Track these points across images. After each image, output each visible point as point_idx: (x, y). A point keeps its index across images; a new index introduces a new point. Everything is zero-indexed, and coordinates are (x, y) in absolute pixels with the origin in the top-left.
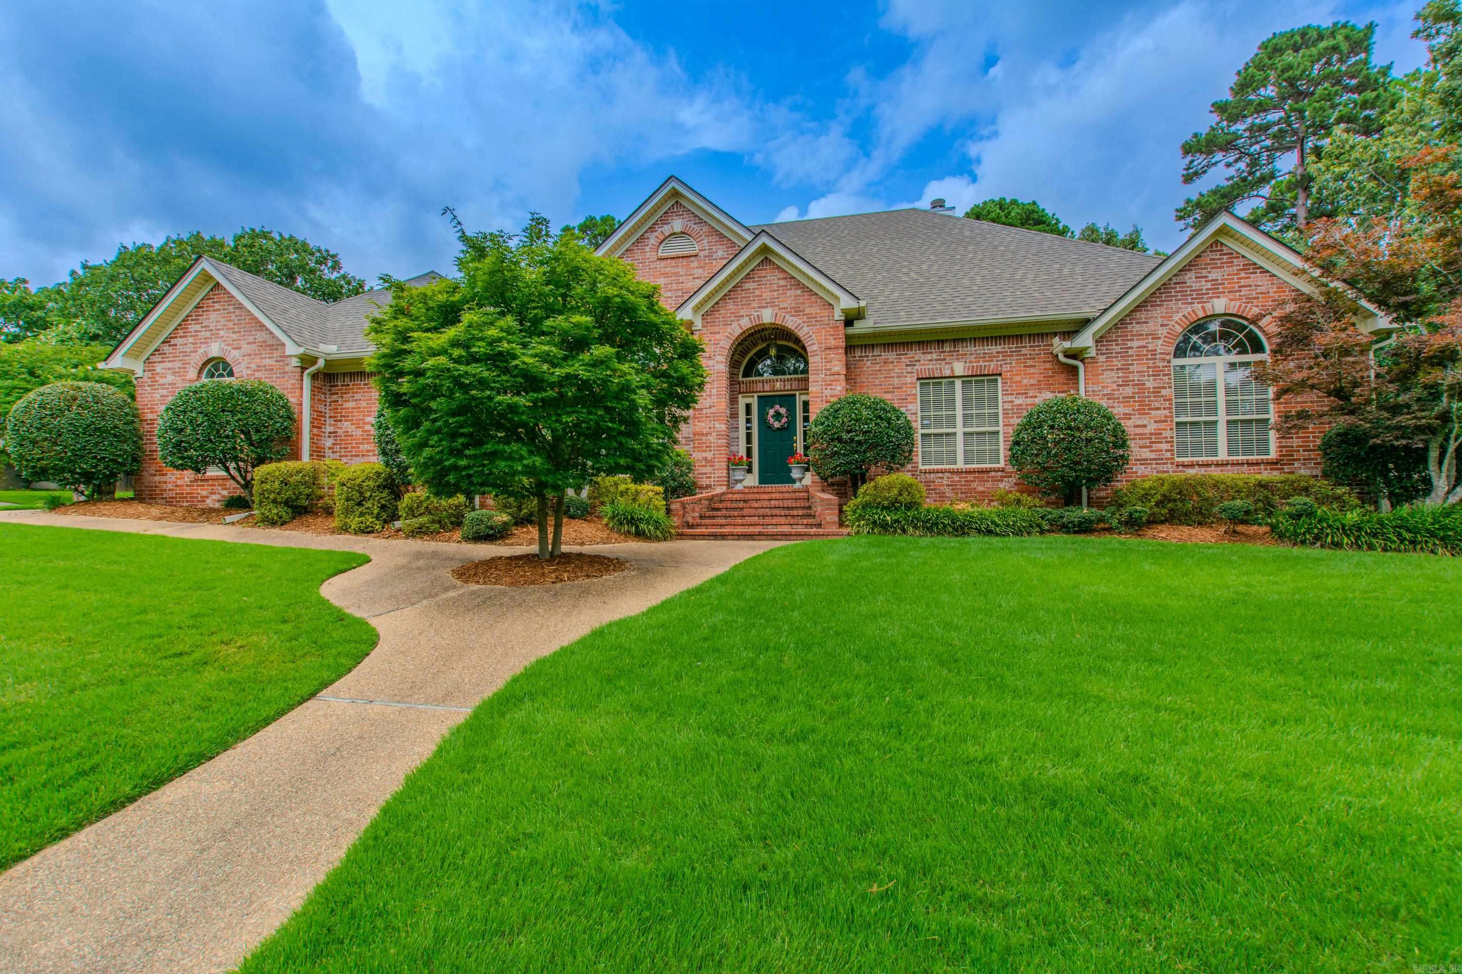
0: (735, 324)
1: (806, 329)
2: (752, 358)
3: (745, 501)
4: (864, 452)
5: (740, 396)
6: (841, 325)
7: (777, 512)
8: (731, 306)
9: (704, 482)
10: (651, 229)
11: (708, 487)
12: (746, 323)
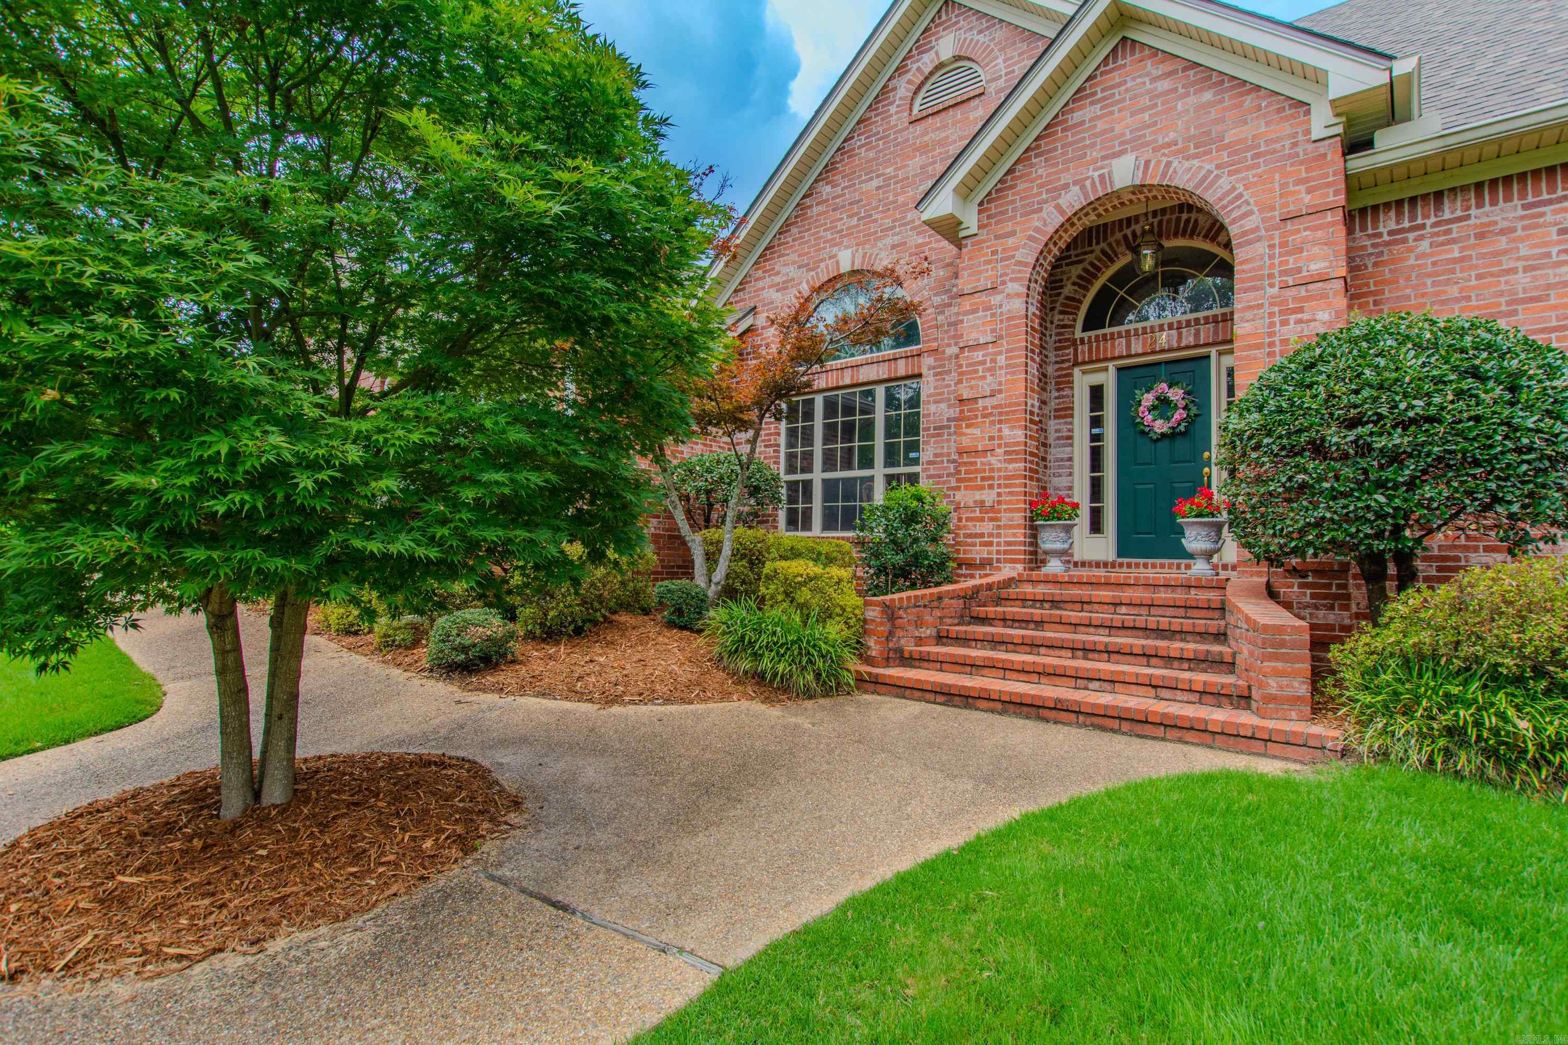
0: (1049, 208)
1: (1225, 183)
2: (1104, 289)
3: (1055, 603)
5: (1077, 371)
6: (1333, 152)
8: (1040, 169)
9: (978, 553)
10: (901, 70)
11: (985, 563)
12: (1073, 200)
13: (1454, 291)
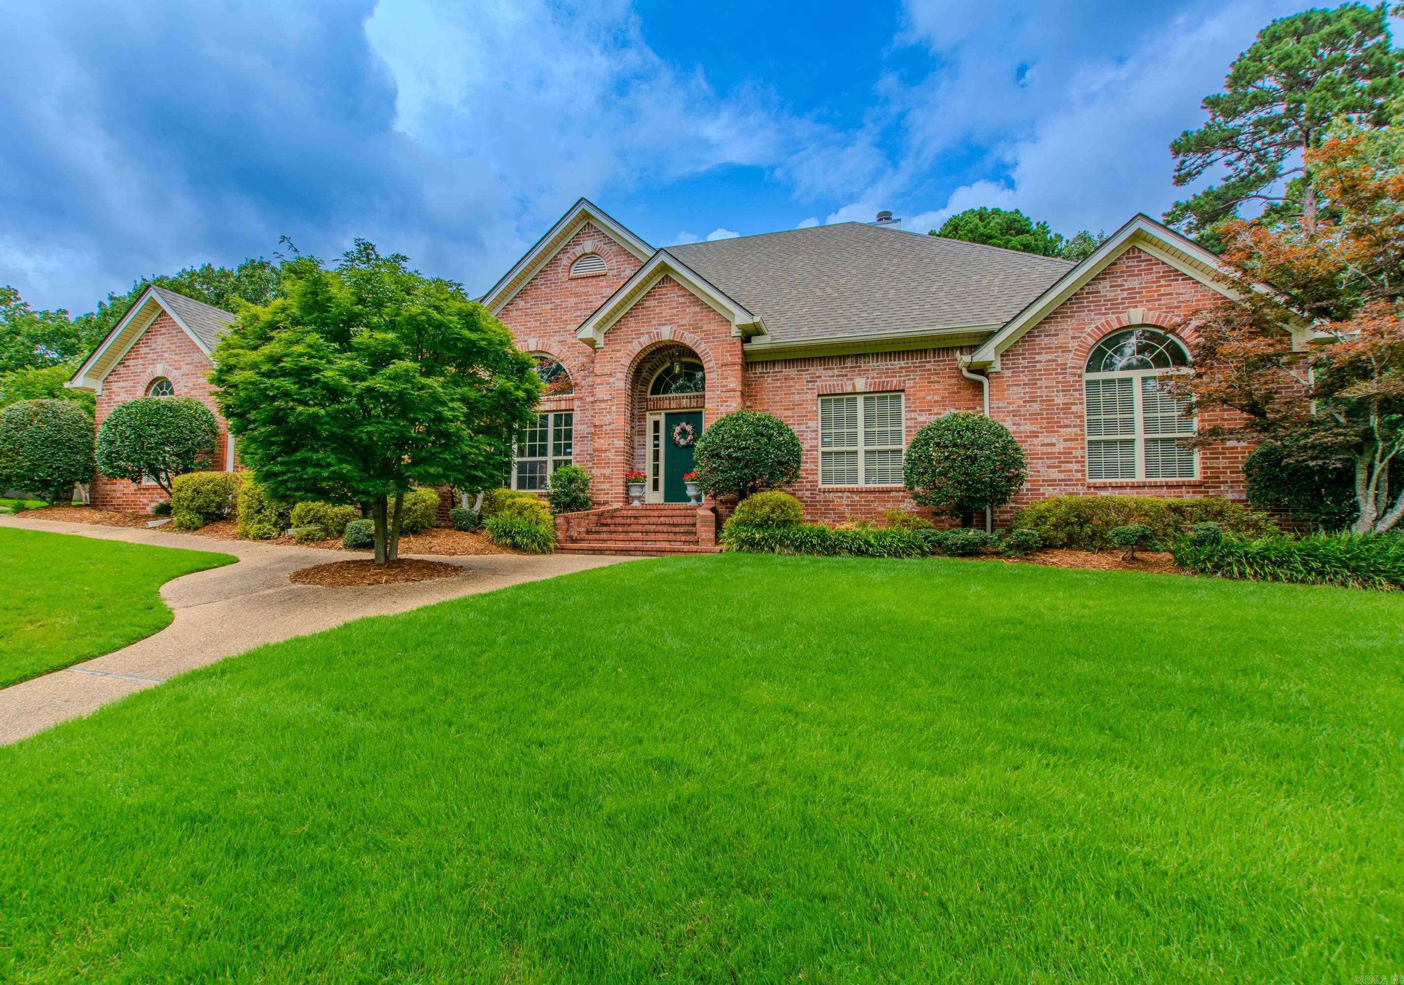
0: (635, 342)
1: (703, 346)
2: (660, 376)
3: (635, 517)
4: (742, 469)
5: (648, 413)
6: (738, 344)
7: (660, 528)
8: (632, 323)
9: (602, 498)
10: (564, 250)
11: (606, 503)
12: (646, 341)
13: (778, 399)
